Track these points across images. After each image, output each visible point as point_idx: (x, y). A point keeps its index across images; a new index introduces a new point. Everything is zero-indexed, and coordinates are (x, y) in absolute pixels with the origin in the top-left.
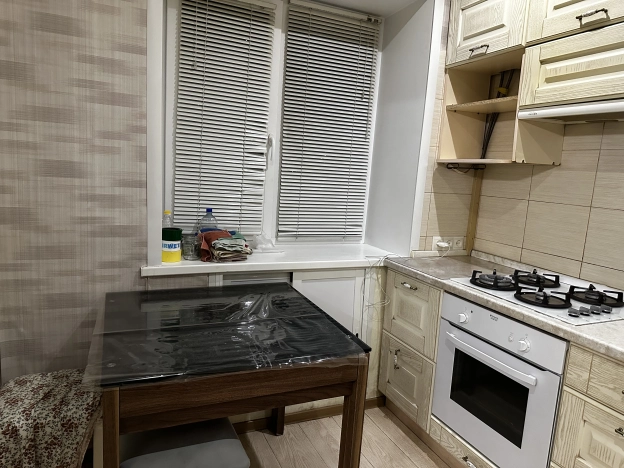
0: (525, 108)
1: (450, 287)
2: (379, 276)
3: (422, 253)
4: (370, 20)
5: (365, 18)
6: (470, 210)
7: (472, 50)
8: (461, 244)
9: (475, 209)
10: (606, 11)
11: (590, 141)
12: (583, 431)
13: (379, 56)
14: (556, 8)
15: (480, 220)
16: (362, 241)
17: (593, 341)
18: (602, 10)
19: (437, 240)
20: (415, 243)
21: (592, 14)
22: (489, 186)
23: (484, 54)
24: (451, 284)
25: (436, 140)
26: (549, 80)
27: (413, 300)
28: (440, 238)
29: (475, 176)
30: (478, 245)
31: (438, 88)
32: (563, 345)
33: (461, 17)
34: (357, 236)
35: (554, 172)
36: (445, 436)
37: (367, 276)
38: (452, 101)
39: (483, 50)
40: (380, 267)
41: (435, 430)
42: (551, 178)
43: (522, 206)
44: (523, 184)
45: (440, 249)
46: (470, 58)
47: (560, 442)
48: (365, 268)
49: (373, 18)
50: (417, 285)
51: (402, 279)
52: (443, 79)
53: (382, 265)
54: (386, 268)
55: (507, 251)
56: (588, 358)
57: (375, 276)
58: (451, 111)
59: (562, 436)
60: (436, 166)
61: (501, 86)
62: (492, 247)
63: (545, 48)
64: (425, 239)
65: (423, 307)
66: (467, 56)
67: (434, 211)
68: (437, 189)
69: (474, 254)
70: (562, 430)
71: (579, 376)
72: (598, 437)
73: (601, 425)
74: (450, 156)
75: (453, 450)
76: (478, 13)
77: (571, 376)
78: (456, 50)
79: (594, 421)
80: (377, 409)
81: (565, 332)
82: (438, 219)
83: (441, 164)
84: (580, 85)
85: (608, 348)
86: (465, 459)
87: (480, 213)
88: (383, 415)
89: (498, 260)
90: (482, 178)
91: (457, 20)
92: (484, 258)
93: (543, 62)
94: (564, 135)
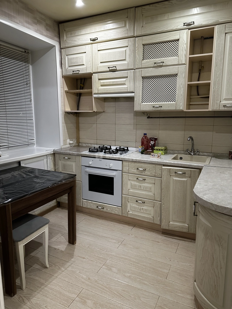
0: (95, 94)
1: (84, 154)
2: (52, 157)
3: (65, 146)
4: (25, 52)
5: (24, 51)
6: (77, 129)
7: (73, 71)
8: (75, 141)
9: (78, 128)
10: (116, 67)
11: (112, 104)
12: (129, 182)
13: (31, 67)
14: (101, 63)
15: (80, 132)
16: (35, 146)
17: (128, 159)
18: (115, 67)
19: (68, 141)
20: (62, 144)
21: (112, 67)
22: (81, 119)
23: (78, 73)
24: (84, 153)
25: (63, 103)
26: (102, 86)
27: (69, 163)
28: (69, 140)
29: (76, 116)
30: (81, 141)
31: (61, 84)
32: (121, 162)
33: (66, 58)
34: (33, 144)
35: (103, 114)
36: (89, 204)
37: (48, 158)
38: (66, 89)
39: (78, 72)
40: (52, 154)
41: (85, 204)
42: (103, 116)
43: (95, 125)
44: (93, 119)
45: (70, 144)
46: (73, 74)
47: (124, 188)
48: (47, 155)
49: (26, 51)
50: (70, 157)
51: (63, 156)
52: (62, 80)
53: (53, 153)
54: (54, 154)
55: (92, 141)
56: (128, 163)
57: (50, 158)
58: (67, 92)
59: (124, 186)
60: (64, 113)
61: (81, 84)
62: (87, 141)
63: (100, 75)
64: (65, 141)
65: (74, 164)
66: (71, 73)
67: (66, 130)
68: (66, 122)
69: (80, 144)
70: (124, 185)
71: (126, 169)
72: (133, 183)
73: (133, 179)
74: (68, 109)
75: (92, 207)
76: (74, 58)
77: (124, 170)
78: (66, 70)
79: (131, 179)
80: (58, 208)
81: (122, 158)
82: (68, 133)
83: (65, 112)
84: (112, 88)
85: (132, 159)
86: (97, 207)
87: (80, 130)
88: (61, 209)
89: (89, 145)
90: (79, 117)
91: (65, 59)
92: (84, 145)
93: (99, 79)
94: (105, 102)
